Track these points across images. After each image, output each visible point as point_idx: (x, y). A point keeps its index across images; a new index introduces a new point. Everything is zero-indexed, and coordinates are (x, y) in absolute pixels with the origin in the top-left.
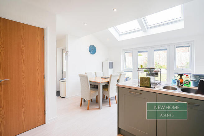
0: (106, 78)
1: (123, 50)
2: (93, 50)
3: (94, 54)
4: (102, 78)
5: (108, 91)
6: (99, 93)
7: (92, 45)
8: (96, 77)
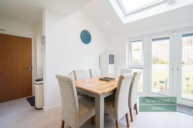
0: (108, 81)
1: (128, 38)
2: (86, 37)
3: (87, 43)
4: (101, 79)
5: (114, 106)
6: (98, 111)
7: (85, 31)
8: (91, 77)
